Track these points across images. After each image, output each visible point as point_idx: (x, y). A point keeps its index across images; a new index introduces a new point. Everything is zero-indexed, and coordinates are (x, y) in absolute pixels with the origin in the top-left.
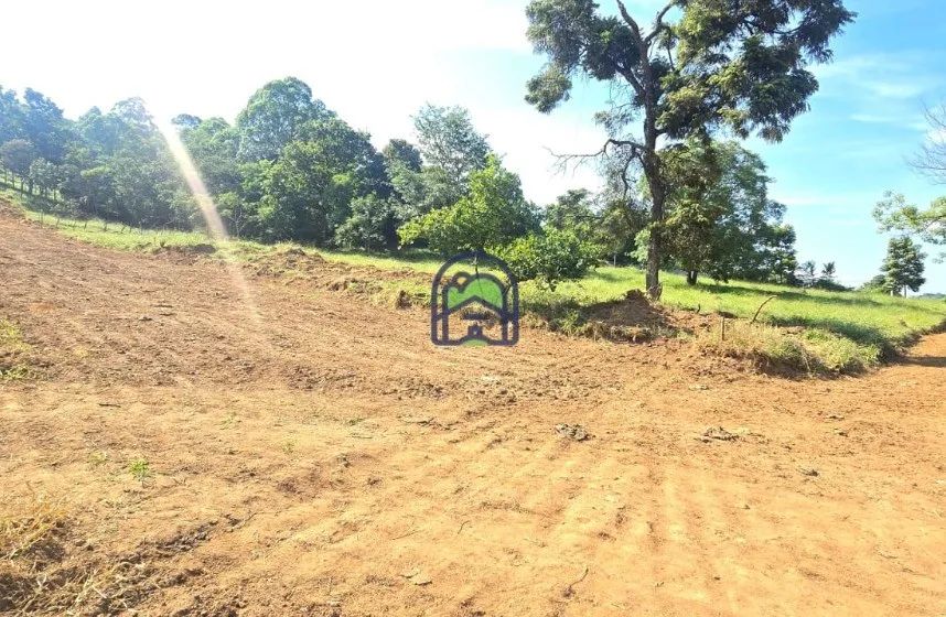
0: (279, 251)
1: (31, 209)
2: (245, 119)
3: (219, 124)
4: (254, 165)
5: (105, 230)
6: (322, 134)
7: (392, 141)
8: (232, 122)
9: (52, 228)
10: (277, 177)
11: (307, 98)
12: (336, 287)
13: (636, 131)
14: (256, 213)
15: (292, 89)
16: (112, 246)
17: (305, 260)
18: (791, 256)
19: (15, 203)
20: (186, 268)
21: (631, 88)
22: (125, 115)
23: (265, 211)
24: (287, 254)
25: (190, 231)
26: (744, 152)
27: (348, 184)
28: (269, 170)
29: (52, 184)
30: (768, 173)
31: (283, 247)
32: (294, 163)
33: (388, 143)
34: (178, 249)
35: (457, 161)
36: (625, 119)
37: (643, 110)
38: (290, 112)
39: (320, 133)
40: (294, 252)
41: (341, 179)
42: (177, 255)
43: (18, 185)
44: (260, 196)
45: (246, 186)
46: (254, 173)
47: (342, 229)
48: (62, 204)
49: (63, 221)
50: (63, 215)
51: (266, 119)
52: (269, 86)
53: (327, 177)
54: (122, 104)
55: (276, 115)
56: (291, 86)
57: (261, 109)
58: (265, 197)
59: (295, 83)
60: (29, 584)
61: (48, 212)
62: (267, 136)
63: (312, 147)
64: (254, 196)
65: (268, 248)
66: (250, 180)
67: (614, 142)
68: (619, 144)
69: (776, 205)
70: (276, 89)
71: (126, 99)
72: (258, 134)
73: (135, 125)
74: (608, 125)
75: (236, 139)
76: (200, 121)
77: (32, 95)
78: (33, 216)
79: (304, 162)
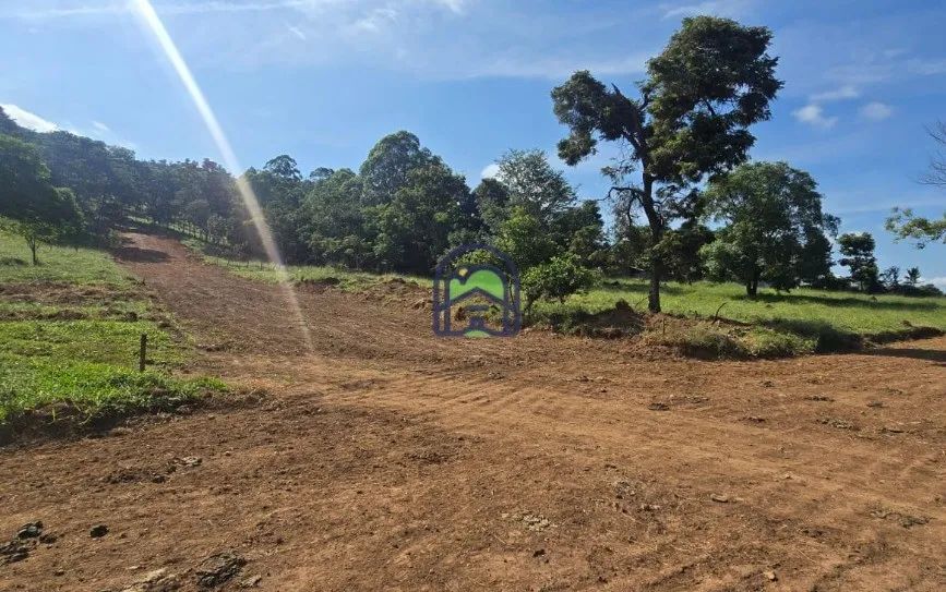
0: (385, 280)
1: (207, 254)
2: (366, 169)
3: (347, 174)
4: (372, 209)
5: (262, 269)
6: (424, 180)
7: (483, 180)
8: (357, 171)
9: (225, 268)
10: (390, 218)
11: (415, 147)
12: (417, 306)
13: (636, 179)
14: (371, 250)
15: (403, 142)
16: (267, 281)
17: (403, 287)
18: (871, 263)
19: (196, 249)
20: (317, 297)
21: (631, 146)
22: (275, 171)
23: (379, 248)
24: (390, 282)
25: (324, 265)
26: (793, 171)
27: (446, 220)
28: (384, 211)
29: (221, 233)
30: (818, 190)
31: (389, 277)
32: (403, 205)
33: (480, 182)
34: (313, 282)
35: (537, 195)
36: (627, 169)
37: (640, 163)
38: (403, 160)
39: (423, 180)
40: (395, 280)
41: (441, 216)
42: (312, 286)
43: (198, 235)
44: (377, 234)
45: (366, 227)
46: (372, 215)
47: (440, 259)
48: (229, 248)
49: (231, 263)
50: (230, 257)
51: (384, 167)
52: (385, 140)
53: (430, 215)
54: (272, 162)
55: (391, 164)
56: (403, 138)
57: (379, 160)
58: (381, 235)
59: (406, 136)
60: (257, 401)
61: (220, 256)
62: (384, 182)
63: (417, 192)
64: (372, 236)
65: (378, 278)
66: (369, 222)
67: (616, 189)
68: (621, 190)
69: (830, 218)
70: (390, 142)
71: (274, 158)
72: (376, 181)
73: (283, 179)
74: (613, 176)
75: (360, 186)
76: (333, 172)
77: (208, 164)
78: (209, 259)
79: (411, 204)
